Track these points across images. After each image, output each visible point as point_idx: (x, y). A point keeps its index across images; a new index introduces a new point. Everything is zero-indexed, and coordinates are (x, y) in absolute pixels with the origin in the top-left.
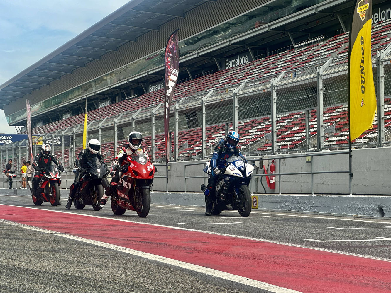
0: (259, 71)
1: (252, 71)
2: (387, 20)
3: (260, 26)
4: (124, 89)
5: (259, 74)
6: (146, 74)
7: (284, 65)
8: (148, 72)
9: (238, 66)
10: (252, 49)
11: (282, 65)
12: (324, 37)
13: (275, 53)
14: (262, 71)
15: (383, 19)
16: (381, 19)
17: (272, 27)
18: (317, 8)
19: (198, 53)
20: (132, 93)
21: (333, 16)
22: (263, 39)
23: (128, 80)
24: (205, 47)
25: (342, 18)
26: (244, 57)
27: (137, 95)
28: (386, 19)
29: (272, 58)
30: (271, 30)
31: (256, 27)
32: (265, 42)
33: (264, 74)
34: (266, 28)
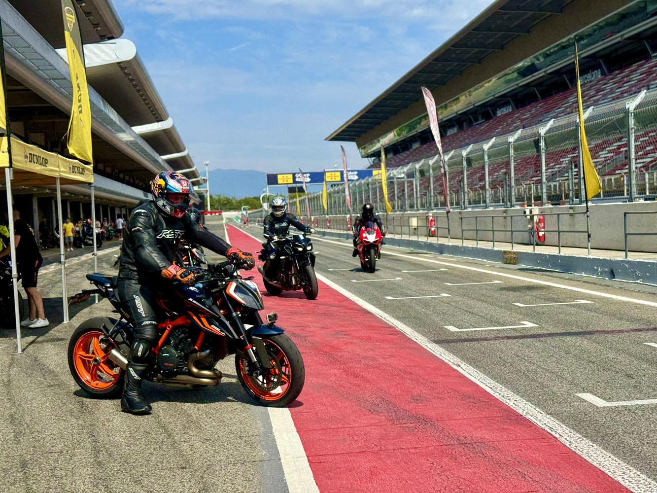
0: (612, 86)
1: (604, 86)
3: (611, 36)
4: (471, 114)
5: (612, 89)
6: (492, 98)
7: (639, 77)
8: (494, 95)
9: (590, 82)
10: (604, 62)
11: (638, 78)
13: (630, 65)
14: (615, 85)
19: (545, 71)
20: (480, 117)
23: (474, 105)
24: (553, 63)
26: (596, 71)
27: (484, 120)
29: (627, 71)
30: (624, 39)
31: (608, 38)
33: (616, 89)
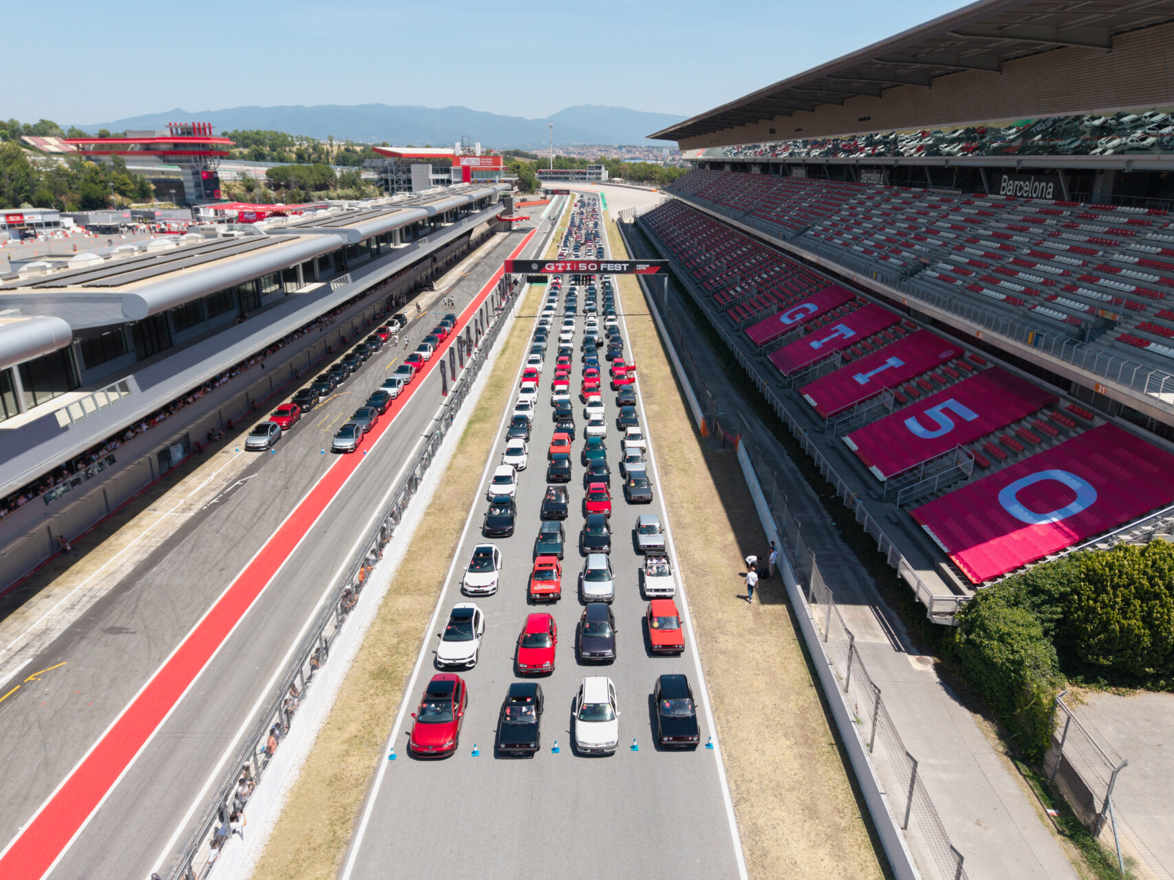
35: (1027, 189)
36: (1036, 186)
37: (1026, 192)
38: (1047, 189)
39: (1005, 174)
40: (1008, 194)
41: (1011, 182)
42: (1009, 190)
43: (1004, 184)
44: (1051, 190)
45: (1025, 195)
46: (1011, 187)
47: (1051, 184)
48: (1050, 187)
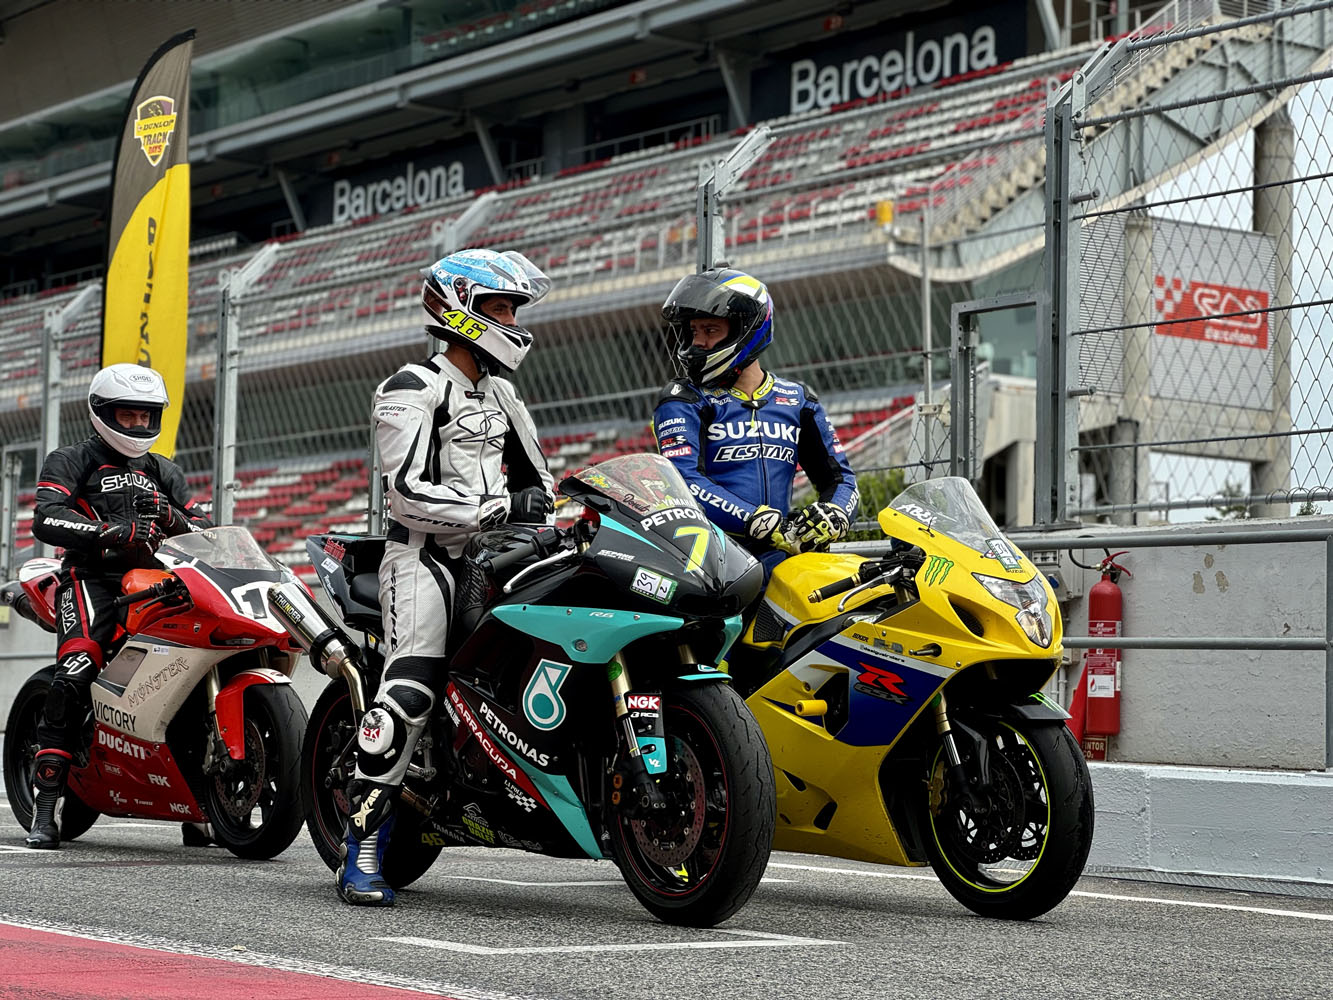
2: (431, 204)
12: (233, 242)
13: (70, 283)
15: (421, 200)
16: (413, 196)
17: (64, 193)
18: (212, 143)
21: (265, 175)
22: (32, 232)
25: (293, 184)
28: (428, 200)
32: (38, 242)
34: (39, 193)
35: (401, 192)
36: (422, 183)
37: (398, 199)
38: (448, 178)
39: (340, 178)
40: (356, 216)
41: (359, 190)
42: (357, 209)
43: (339, 201)
44: (459, 178)
45: (398, 206)
46: (361, 202)
47: (457, 166)
48: (456, 172)
